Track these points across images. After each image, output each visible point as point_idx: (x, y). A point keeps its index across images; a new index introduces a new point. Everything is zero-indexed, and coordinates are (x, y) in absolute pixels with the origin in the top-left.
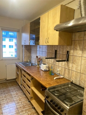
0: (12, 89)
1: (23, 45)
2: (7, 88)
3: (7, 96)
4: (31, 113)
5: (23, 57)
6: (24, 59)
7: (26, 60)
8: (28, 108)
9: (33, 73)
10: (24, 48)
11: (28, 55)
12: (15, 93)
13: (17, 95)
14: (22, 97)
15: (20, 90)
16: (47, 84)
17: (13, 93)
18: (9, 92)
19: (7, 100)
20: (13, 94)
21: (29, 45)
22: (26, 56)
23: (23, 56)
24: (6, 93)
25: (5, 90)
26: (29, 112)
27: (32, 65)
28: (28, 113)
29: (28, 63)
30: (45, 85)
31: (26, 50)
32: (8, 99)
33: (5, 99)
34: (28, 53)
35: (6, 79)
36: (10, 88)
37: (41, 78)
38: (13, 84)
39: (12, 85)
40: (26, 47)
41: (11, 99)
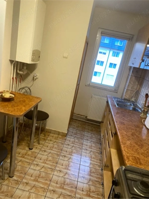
0: (89, 135)
1: (131, 67)
2: (83, 131)
3: (77, 142)
4: (94, 190)
5: (124, 90)
6: (124, 94)
7: (127, 97)
8: (95, 179)
9: (122, 123)
10: (131, 72)
11: (135, 87)
12: (89, 144)
13: (90, 148)
14: (96, 156)
15: (98, 143)
16: (131, 158)
17: (86, 143)
18: (82, 139)
19: (73, 148)
20: (85, 145)
21: (138, 67)
22: (130, 89)
23: (125, 88)
24: (77, 138)
25: (78, 132)
26: (93, 187)
27: (134, 109)
28: (91, 186)
29: (129, 104)
30: (125, 158)
31: (134, 77)
32: (75, 147)
33: (71, 146)
34: (137, 83)
35: (87, 117)
36: (86, 134)
37: (129, 140)
38: (94, 129)
39: (92, 130)
40: (137, 72)
41: (78, 149)
